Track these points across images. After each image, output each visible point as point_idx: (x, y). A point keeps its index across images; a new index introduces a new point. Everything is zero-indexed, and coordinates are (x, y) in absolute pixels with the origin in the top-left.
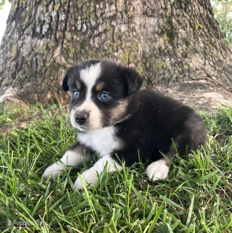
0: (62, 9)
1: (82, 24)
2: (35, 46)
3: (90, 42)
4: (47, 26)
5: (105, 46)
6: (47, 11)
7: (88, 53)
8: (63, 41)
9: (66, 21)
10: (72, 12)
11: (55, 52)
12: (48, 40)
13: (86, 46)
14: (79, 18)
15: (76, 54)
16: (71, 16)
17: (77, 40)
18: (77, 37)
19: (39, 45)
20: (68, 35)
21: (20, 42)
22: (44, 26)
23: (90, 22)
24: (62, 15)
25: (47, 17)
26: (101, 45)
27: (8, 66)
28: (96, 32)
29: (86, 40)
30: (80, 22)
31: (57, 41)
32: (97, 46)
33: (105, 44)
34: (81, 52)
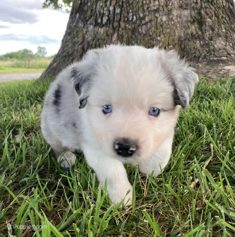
0: (117, 5)
1: (133, 16)
2: (97, 33)
3: (139, 29)
4: (107, 18)
5: (150, 33)
6: (106, 6)
7: (137, 38)
8: (119, 29)
9: (121, 13)
10: (125, 6)
11: (113, 38)
12: (107, 28)
13: (136, 32)
14: (131, 11)
15: (129, 39)
16: (125, 10)
17: (129, 28)
18: (129, 26)
19: (100, 32)
20: (122, 24)
21: (85, 30)
22: (104, 18)
23: (139, 14)
24: (118, 9)
25: (106, 11)
26: (147, 31)
27: (76, 49)
28: (143, 22)
29: (136, 28)
30: (131, 14)
31: (114, 29)
32: (144, 32)
33: (150, 30)
34: (132, 37)
